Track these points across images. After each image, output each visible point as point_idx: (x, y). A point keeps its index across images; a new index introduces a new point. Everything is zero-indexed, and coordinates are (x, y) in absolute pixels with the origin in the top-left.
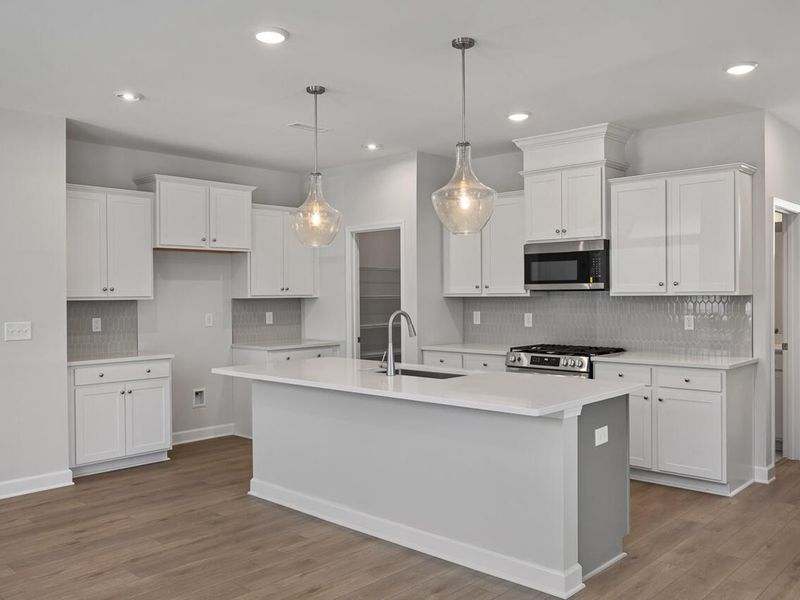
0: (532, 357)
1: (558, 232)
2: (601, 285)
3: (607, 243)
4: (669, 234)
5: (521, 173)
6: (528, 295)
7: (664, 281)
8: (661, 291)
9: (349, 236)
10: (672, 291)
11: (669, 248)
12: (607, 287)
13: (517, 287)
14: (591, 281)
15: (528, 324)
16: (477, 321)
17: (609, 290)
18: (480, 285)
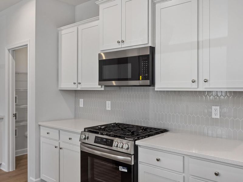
0: (96, 137)
1: (119, 42)
2: (148, 82)
3: (152, 49)
4: (200, 39)
5: (97, 3)
6: (103, 89)
7: (196, 79)
8: (193, 87)
9: (7, 51)
10: (202, 87)
11: (200, 51)
12: (153, 84)
13: (93, 83)
14: (141, 79)
15: (109, 108)
16: (81, 105)
17: (154, 86)
18: (76, 82)
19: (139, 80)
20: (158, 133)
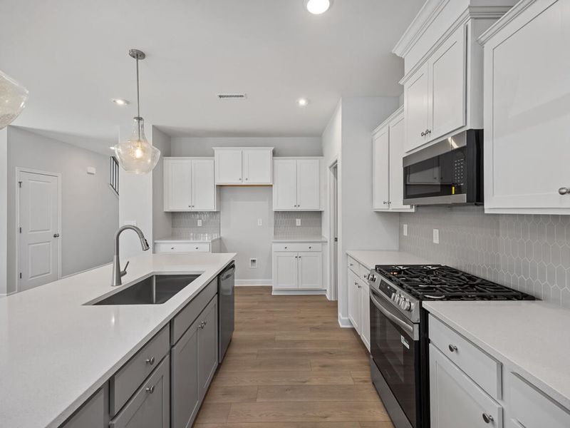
0: (382, 281)
1: (425, 135)
6: (413, 210)
14: (453, 193)
15: (436, 241)
16: (405, 233)
17: (483, 205)
18: (387, 201)
19: (451, 194)
20: (509, 299)
